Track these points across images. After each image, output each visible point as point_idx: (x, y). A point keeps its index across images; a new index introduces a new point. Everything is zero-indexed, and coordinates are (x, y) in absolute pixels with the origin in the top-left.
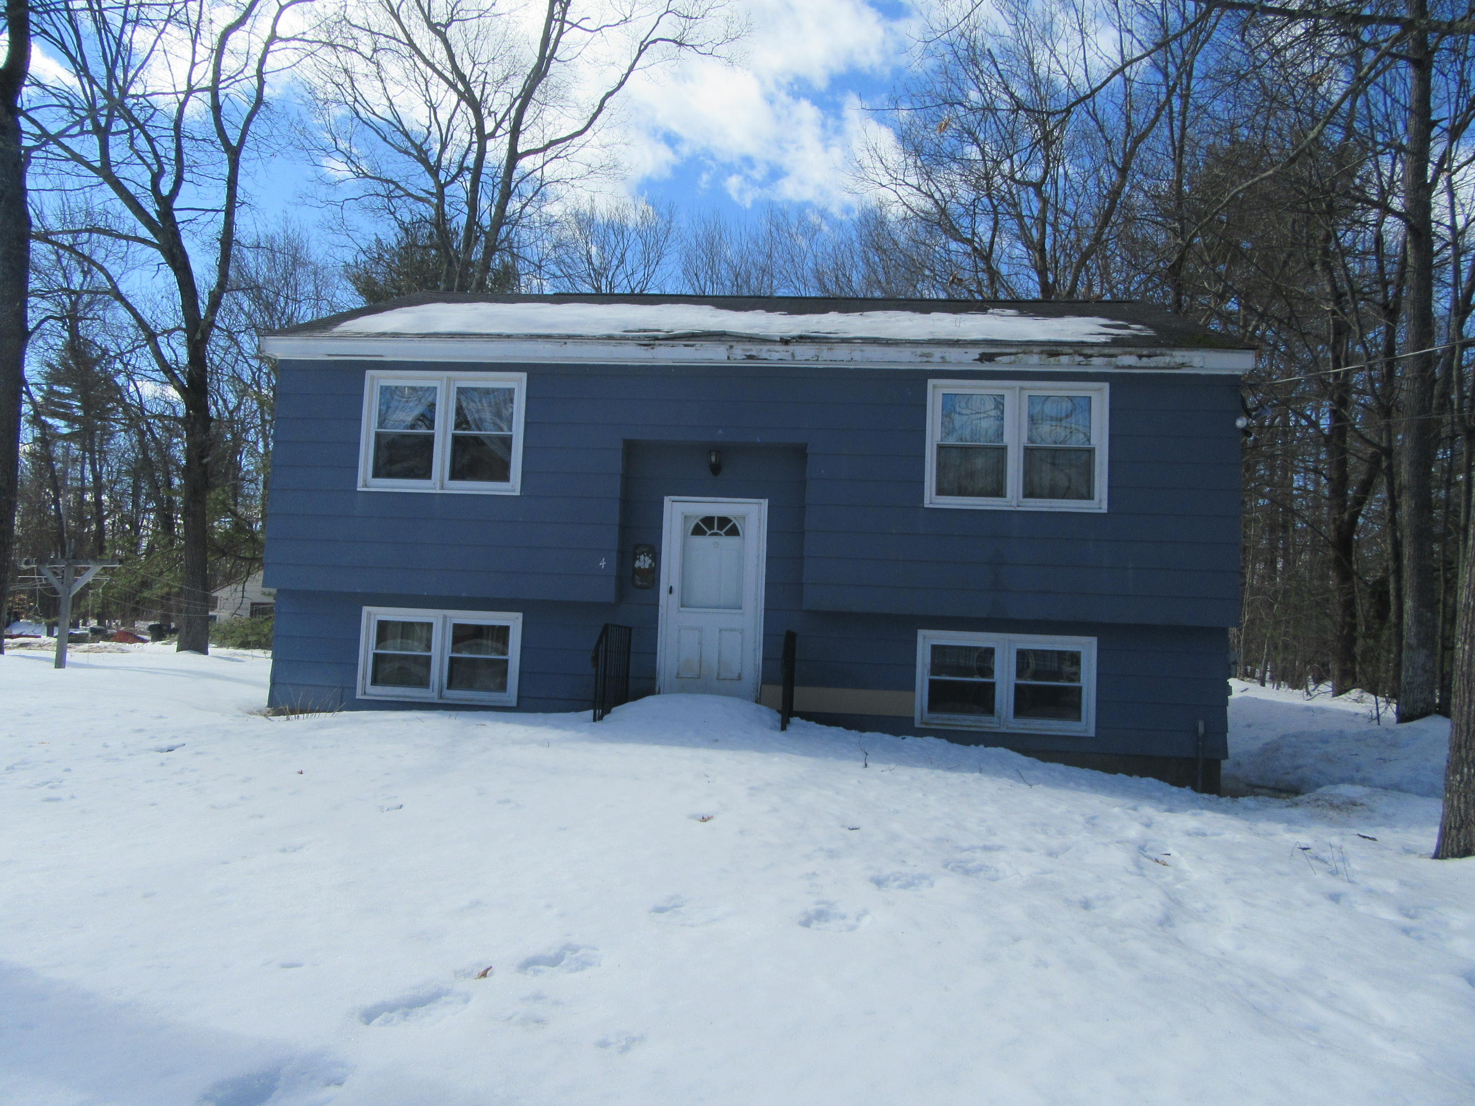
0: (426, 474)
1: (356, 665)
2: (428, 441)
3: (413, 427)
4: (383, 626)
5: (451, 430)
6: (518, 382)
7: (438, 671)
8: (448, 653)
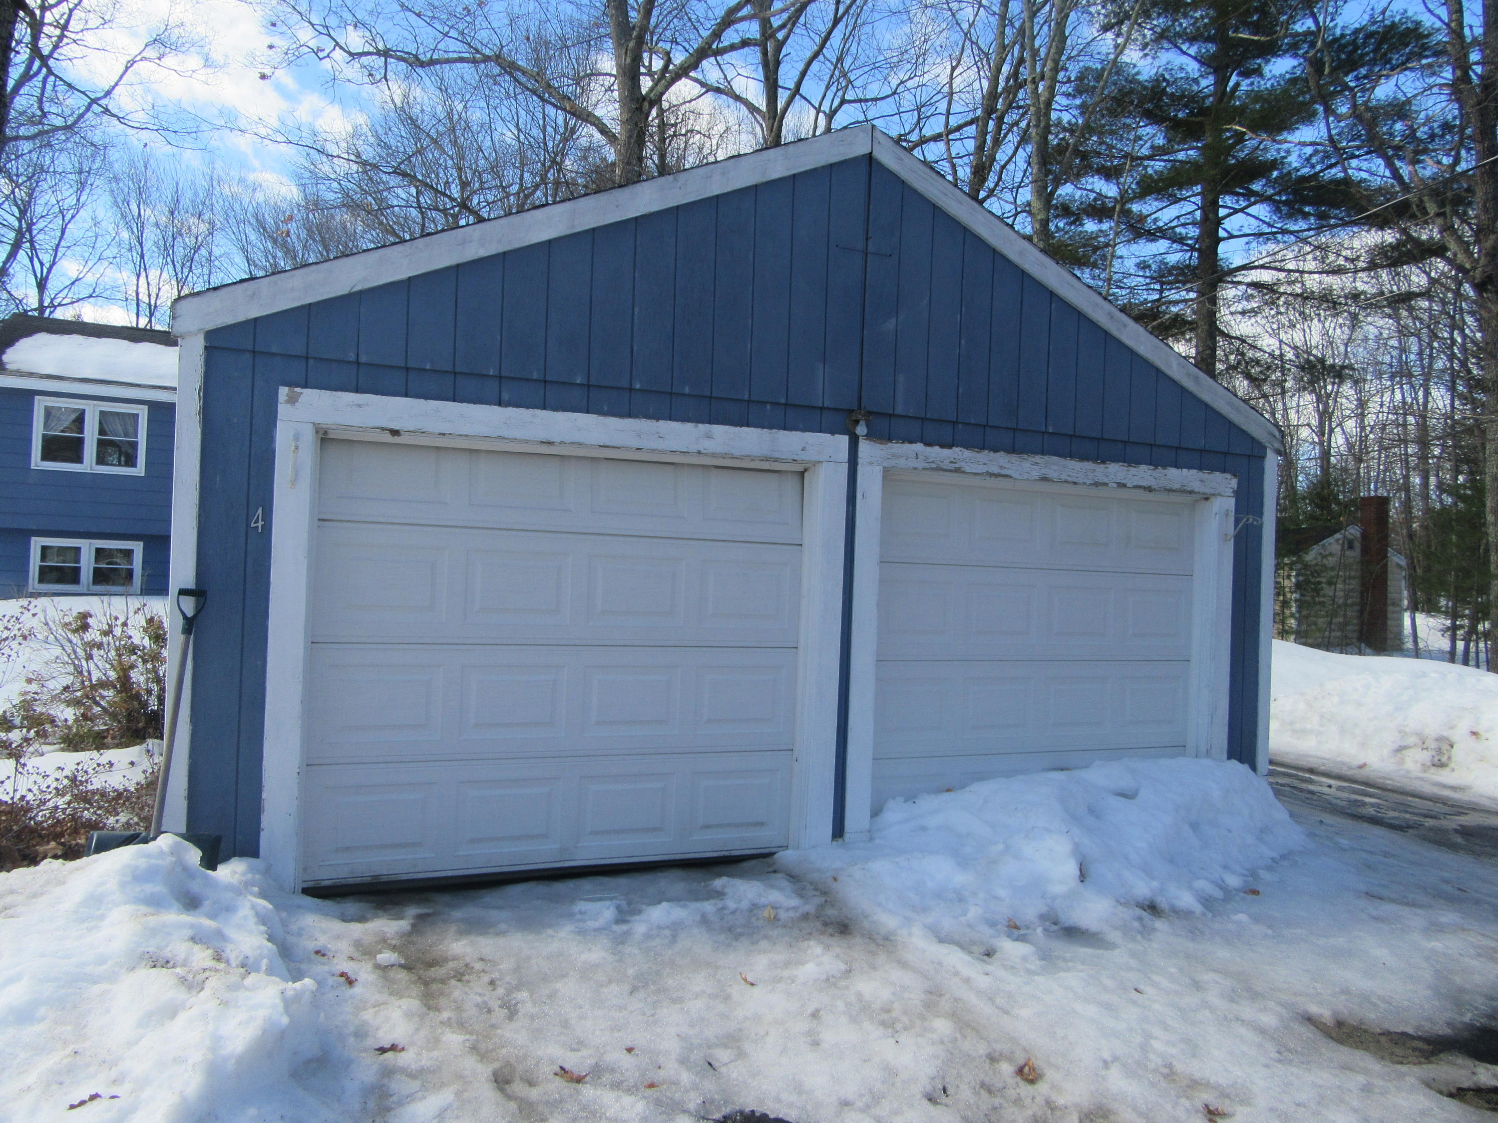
0: (79, 459)
1: (28, 571)
2: (81, 441)
3: (62, 431)
4: (44, 549)
5: (96, 436)
6: (143, 412)
7: (86, 574)
8: (93, 564)
